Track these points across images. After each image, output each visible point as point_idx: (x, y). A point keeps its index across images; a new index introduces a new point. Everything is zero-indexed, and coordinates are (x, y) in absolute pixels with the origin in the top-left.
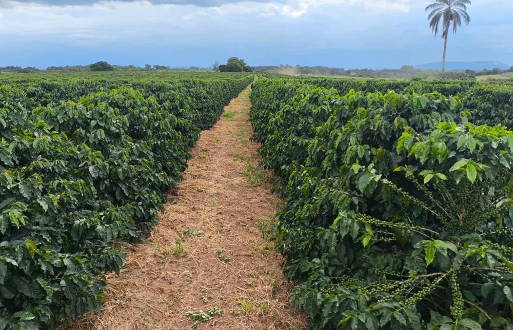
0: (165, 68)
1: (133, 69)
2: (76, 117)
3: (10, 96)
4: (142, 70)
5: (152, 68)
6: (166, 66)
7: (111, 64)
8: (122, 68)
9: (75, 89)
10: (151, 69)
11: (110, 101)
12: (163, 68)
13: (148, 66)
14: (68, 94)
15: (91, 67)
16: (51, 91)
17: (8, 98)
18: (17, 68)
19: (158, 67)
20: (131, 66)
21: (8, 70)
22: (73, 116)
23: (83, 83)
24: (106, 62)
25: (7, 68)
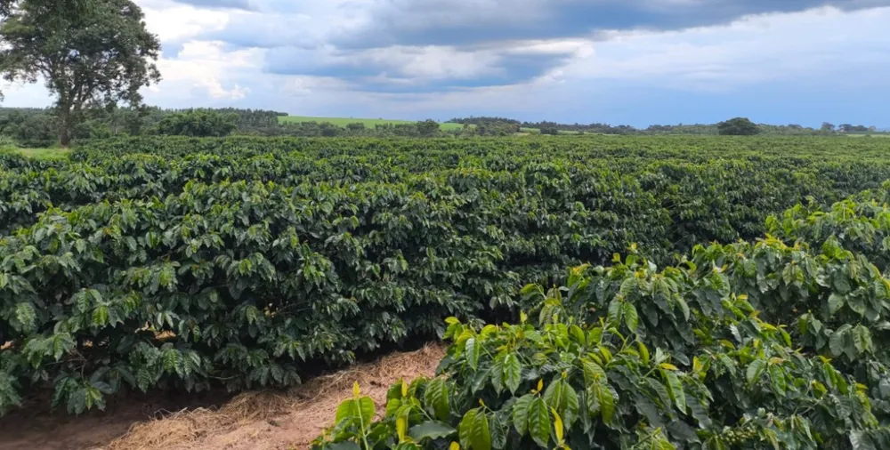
0: (866, 129)
1: (797, 131)
2: (798, 284)
3: (617, 188)
4: (815, 133)
5: (836, 128)
6: (866, 126)
7: (756, 123)
8: (776, 128)
9: (718, 178)
10: (834, 132)
11: (842, 236)
12: (861, 129)
13: (828, 126)
14: (706, 187)
15: (719, 127)
16: (679, 180)
17: (616, 191)
18: (605, 126)
19: (848, 128)
20: (794, 127)
21: (594, 130)
22: (792, 282)
23: (732, 167)
24: (747, 119)
25: (593, 126)
